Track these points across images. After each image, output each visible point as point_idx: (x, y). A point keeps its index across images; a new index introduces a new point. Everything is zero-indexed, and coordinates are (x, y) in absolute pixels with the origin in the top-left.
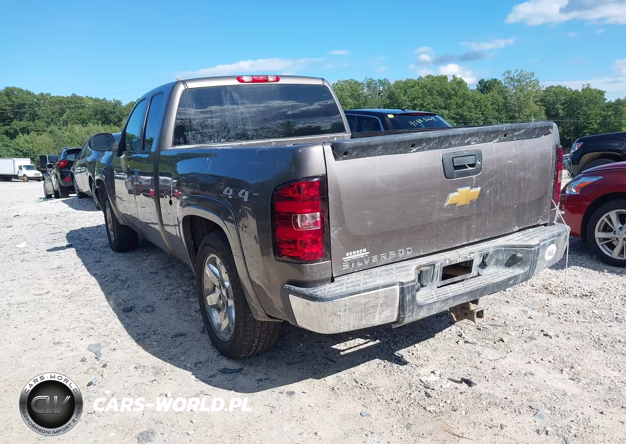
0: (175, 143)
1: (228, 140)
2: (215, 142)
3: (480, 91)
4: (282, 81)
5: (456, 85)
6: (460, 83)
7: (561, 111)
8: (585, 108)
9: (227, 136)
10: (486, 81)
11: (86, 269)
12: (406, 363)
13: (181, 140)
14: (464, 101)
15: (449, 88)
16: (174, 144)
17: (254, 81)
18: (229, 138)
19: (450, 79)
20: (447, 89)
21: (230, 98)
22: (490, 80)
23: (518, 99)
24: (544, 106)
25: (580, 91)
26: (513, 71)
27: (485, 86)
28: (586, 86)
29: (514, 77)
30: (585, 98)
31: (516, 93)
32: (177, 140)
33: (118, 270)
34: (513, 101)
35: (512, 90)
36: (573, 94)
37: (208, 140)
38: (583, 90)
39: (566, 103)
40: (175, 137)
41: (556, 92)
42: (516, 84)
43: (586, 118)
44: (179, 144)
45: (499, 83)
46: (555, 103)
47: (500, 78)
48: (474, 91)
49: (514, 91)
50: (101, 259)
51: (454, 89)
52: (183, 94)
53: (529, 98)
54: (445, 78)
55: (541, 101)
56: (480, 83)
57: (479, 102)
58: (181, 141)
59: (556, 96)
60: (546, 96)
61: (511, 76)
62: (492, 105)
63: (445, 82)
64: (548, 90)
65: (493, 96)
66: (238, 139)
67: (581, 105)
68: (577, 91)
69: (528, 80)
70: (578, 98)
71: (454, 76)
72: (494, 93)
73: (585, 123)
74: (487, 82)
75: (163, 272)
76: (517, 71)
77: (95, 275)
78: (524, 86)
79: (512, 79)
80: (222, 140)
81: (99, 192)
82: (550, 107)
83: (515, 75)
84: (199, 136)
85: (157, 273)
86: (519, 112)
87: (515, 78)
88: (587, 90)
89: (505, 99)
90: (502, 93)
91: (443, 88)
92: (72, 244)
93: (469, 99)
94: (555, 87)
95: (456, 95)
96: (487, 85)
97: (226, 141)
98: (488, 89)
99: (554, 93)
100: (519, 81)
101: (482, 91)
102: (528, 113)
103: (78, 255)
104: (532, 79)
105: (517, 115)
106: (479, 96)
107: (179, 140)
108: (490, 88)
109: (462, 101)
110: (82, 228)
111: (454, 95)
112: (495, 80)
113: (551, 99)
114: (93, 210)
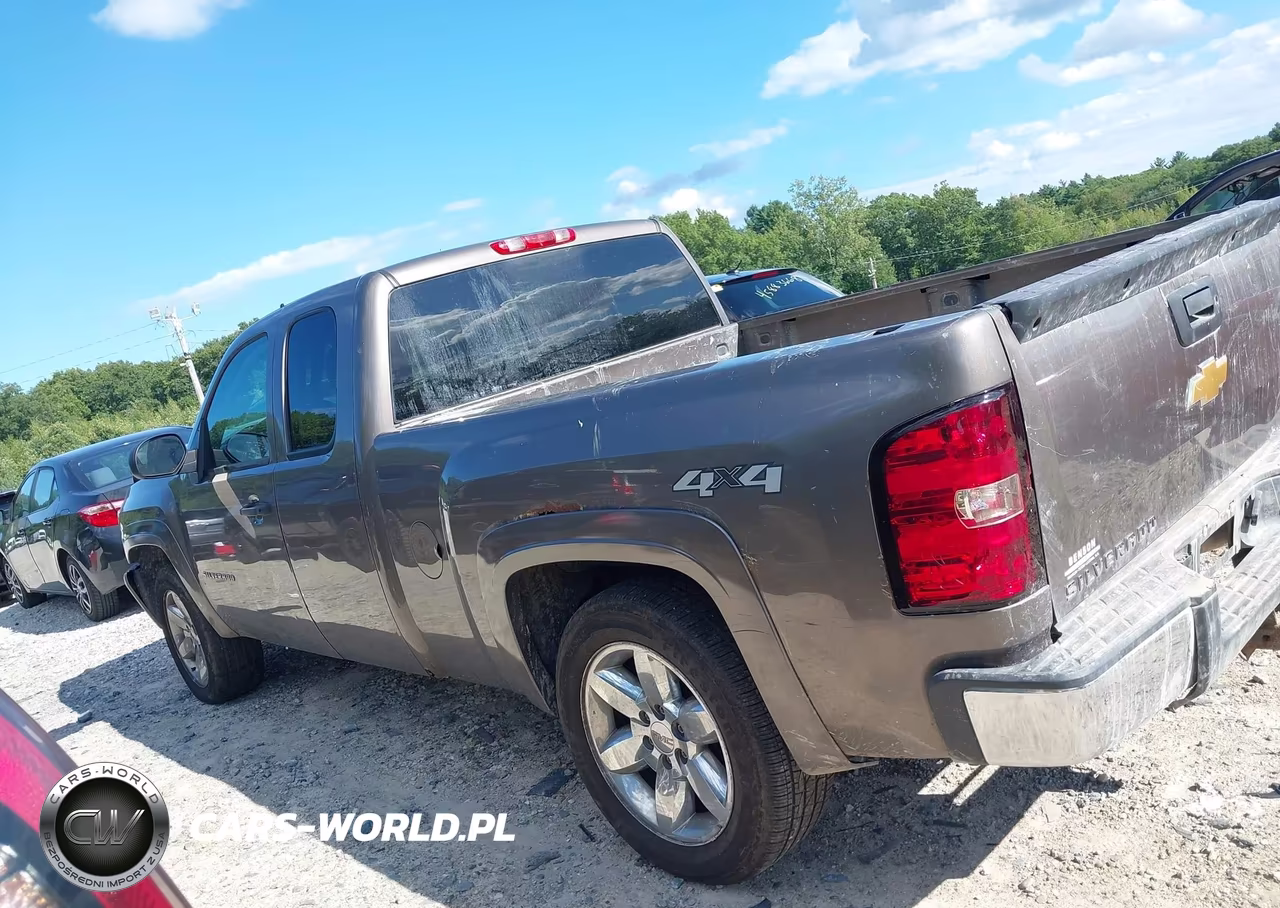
0: (400, 416)
1: (507, 387)
2: (481, 396)
3: (755, 229)
4: (582, 238)
5: (707, 226)
6: (715, 221)
7: (909, 239)
8: (951, 226)
9: (503, 376)
10: (760, 208)
11: (174, 764)
12: (1116, 785)
13: (412, 406)
14: (730, 254)
15: (696, 235)
16: (398, 418)
17: (530, 246)
18: (507, 382)
19: (694, 217)
20: (693, 237)
21: (491, 294)
22: (767, 205)
23: (827, 229)
24: (877, 235)
25: (932, 197)
26: (806, 181)
27: (761, 219)
28: (940, 186)
29: (810, 192)
30: (945, 207)
31: (821, 221)
32: (403, 408)
33: (259, 745)
34: (818, 234)
35: (813, 216)
36: (922, 204)
37: (466, 394)
38: (936, 194)
39: (913, 223)
40: (396, 401)
41: (892, 205)
42: (817, 204)
43: (955, 243)
44: (407, 415)
45: (785, 208)
46: (894, 226)
47: (786, 198)
48: (742, 231)
49: (816, 217)
50: (192, 730)
51: (706, 236)
52: (392, 301)
53: (846, 226)
54: (684, 216)
55: (868, 226)
56: (750, 214)
57: (757, 249)
58: (412, 408)
59: (893, 213)
60: (875, 217)
61: (805, 189)
62: (782, 250)
63: (686, 224)
64: (875, 205)
65: (781, 234)
66: (525, 379)
67: (942, 222)
68: (926, 199)
69: (837, 193)
70: (931, 209)
71: (698, 210)
72: (781, 226)
73: (955, 253)
74: (763, 210)
75: (370, 724)
76: (812, 179)
77: (207, 771)
78: (831, 205)
79: (808, 196)
80: (495, 388)
81: (138, 576)
82: (887, 235)
83: (812, 187)
84: (446, 388)
85: (358, 730)
86: (834, 255)
87: (813, 193)
88: (943, 192)
89: (805, 234)
90: (795, 225)
91: (686, 236)
92: (91, 714)
93: (737, 250)
94: (886, 198)
95: (712, 244)
96: (764, 215)
97: (504, 389)
98: (767, 223)
99: (889, 209)
100: (820, 197)
101: (757, 229)
102: (852, 254)
103: (125, 735)
104: (844, 190)
105: (832, 261)
106: (754, 240)
107: (407, 405)
108: (772, 220)
109: (726, 254)
110: (87, 672)
111: (708, 246)
112: (777, 203)
113: (885, 220)
114: (82, 625)
